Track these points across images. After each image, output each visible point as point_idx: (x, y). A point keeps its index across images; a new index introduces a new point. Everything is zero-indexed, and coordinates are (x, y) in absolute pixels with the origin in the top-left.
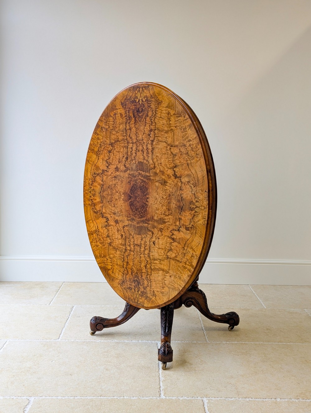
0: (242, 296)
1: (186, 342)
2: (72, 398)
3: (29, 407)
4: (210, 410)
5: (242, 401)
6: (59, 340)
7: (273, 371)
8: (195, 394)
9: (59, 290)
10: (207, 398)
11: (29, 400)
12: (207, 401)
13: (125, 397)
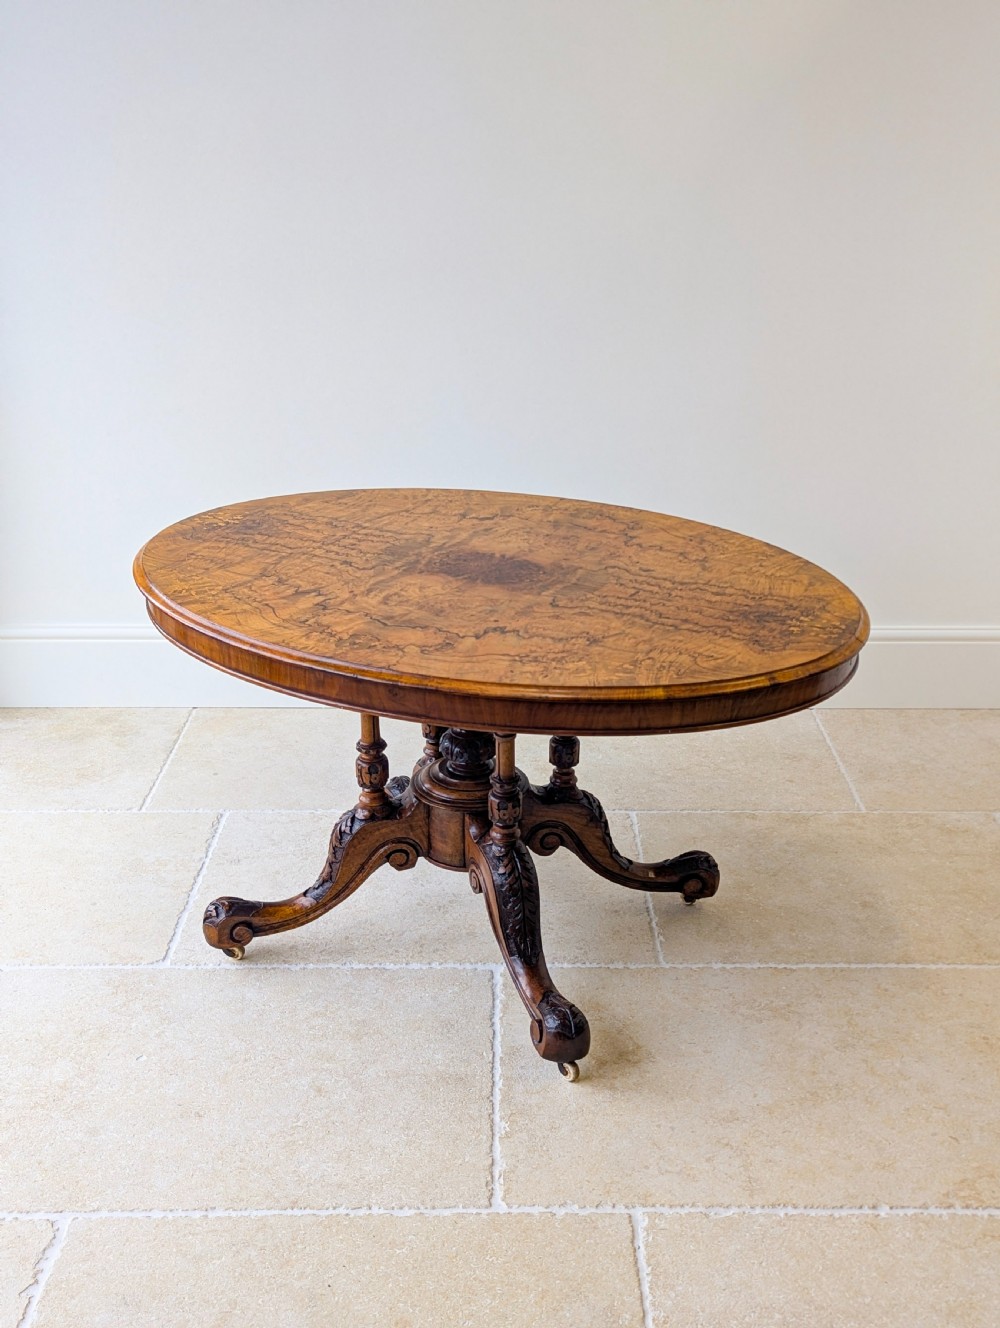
0: (787, 762)
1: (588, 965)
2: (198, 1215)
3: (55, 1254)
4: (653, 1261)
5: (761, 1219)
6: (168, 962)
7: (872, 1086)
8: (608, 1192)
9: (175, 742)
10: (645, 1210)
11: (56, 1228)
12: (647, 1220)
13: (375, 1210)
